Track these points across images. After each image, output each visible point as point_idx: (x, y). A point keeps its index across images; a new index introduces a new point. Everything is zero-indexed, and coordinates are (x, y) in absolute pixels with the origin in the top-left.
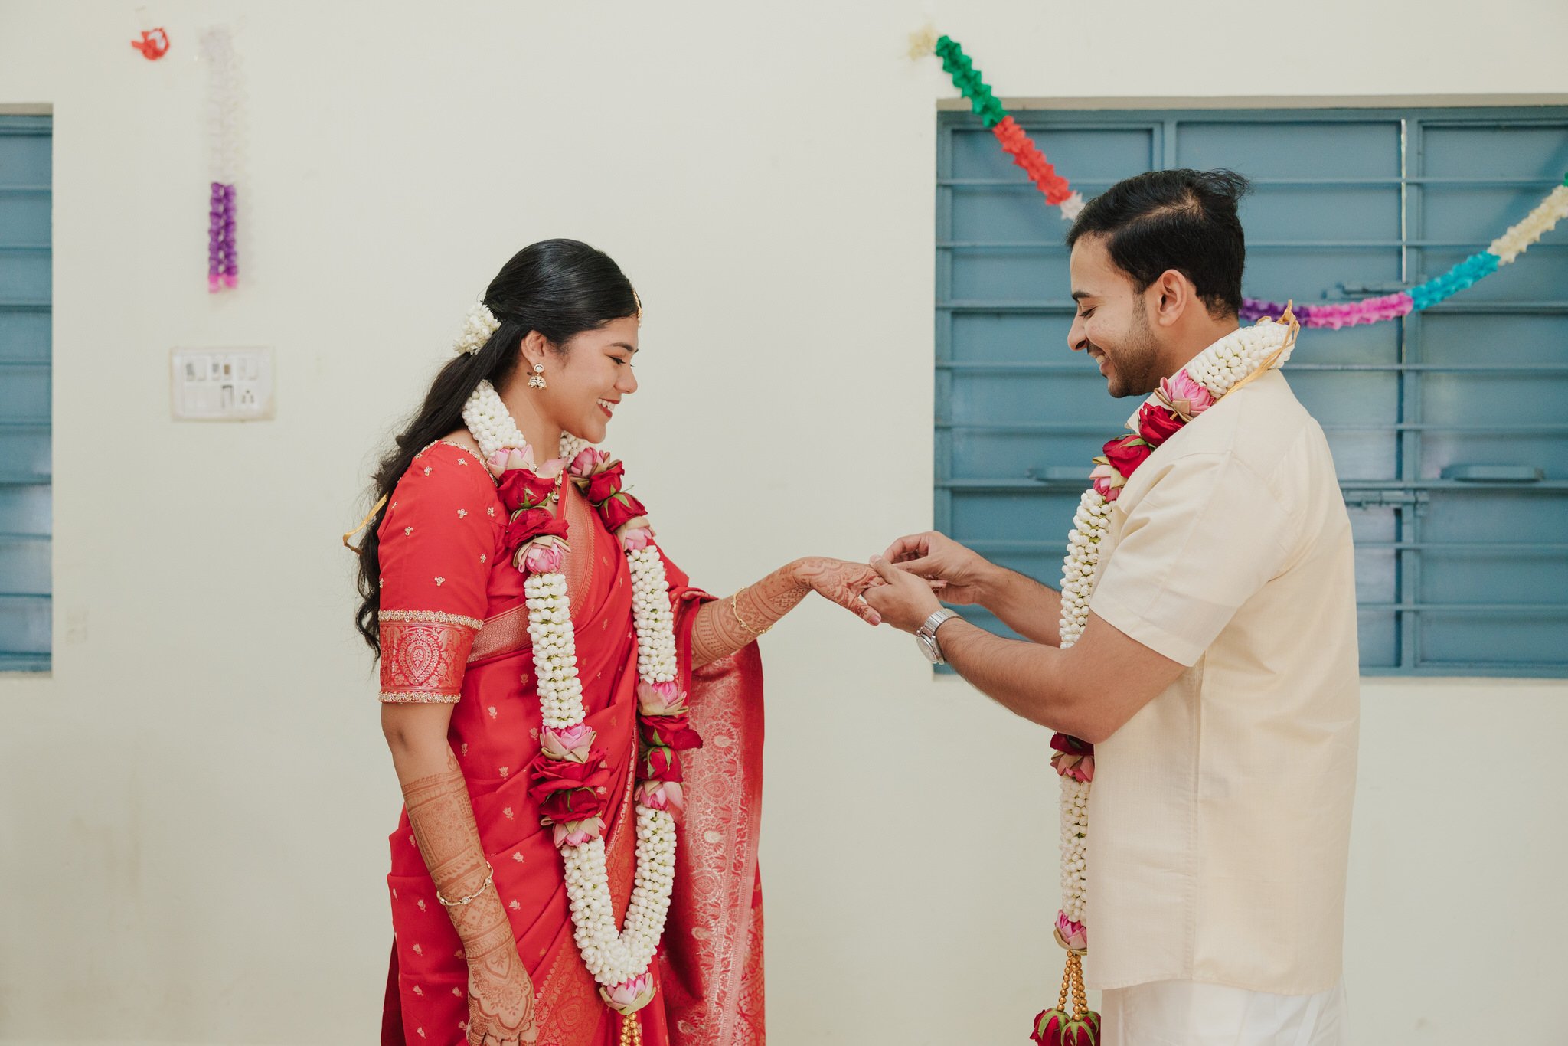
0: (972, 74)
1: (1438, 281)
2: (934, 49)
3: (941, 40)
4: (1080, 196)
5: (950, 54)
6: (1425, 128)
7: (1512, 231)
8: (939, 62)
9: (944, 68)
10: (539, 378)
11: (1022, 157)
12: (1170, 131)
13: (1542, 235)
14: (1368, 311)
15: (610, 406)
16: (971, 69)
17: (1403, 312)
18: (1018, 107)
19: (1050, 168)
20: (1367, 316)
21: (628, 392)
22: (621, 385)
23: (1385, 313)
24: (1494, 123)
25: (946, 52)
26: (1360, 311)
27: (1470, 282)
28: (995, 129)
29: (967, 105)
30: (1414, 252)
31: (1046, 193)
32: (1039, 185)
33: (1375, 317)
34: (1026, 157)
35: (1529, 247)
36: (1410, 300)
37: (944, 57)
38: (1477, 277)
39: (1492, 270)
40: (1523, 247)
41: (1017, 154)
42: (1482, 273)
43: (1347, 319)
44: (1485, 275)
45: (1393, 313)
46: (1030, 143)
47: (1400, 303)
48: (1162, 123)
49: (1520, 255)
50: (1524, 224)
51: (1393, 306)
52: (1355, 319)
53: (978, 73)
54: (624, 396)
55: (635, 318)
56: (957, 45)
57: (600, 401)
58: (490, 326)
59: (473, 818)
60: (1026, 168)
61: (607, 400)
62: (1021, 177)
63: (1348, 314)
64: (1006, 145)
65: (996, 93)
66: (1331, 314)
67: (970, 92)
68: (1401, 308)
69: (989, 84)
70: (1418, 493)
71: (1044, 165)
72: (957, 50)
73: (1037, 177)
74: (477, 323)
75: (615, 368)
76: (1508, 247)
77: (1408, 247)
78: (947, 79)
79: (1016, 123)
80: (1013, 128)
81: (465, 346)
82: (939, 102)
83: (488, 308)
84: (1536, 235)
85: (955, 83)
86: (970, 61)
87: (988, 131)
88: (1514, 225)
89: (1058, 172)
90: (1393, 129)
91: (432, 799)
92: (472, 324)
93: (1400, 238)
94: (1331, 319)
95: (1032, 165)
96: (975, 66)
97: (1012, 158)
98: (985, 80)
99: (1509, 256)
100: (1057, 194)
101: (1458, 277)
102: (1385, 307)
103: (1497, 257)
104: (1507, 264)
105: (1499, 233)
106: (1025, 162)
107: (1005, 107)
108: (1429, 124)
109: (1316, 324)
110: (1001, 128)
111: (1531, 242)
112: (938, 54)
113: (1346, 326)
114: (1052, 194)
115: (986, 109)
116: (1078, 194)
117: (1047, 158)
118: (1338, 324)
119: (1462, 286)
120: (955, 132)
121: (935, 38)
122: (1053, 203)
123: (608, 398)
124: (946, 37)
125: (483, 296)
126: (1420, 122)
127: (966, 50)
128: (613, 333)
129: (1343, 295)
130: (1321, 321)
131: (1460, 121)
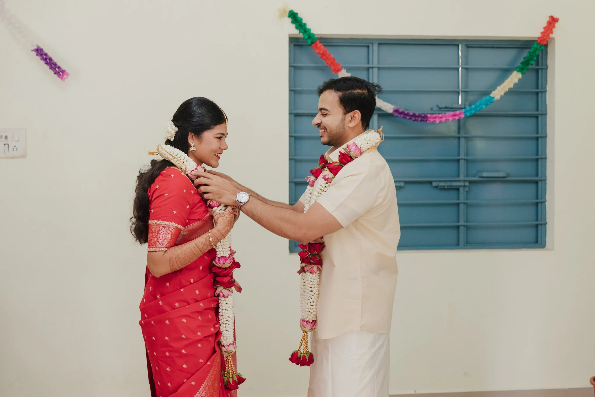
0: (303, 25)
1: (473, 106)
2: (287, 15)
3: (290, 12)
4: (345, 70)
5: (294, 17)
6: (468, 47)
7: (499, 88)
8: (290, 20)
9: (292, 22)
10: (193, 147)
11: (323, 55)
12: (376, 47)
13: (509, 89)
14: (449, 117)
15: (219, 155)
16: (302, 23)
17: (461, 117)
18: (319, 37)
19: (334, 59)
20: (448, 118)
21: (225, 150)
22: (222, 147)
23: (454, 117)
24: (492, 46)
25: (292, 16)
26: (446, 116)
27: (484, 107)
28: (313, 45)
29: (301, 35)
30: (464, 93)
31: (332, 69)
32: (330, 66)
33: (451, 119)
34: (325, 55)
35: (505, 94)
36: (463, 113)
37: (292, 18)
38: (486, 105)
39: (492, 102)
40: (502, 93)
41: (322, 54)
42: (488, 103)
43: (441, 119)
44: (490, 104)
45: (457, 118)
46: (326, 50)
47: (460, 114)
48: (372, 44)
49: (502, 97)
50: (503, 85)
51: (457, 115)
52: (444, 119)
53: (305, 24)
54: (223, 151)
55: (225, 123)
56: (297, 14)
57: (215, 154)
58: (174, 130)
59: (182, 245)
60: (325, 60)
61: (217, 154)
62: (324, 63)
63: (441, 118)
64: (317, 51)
65: (312, 31)
66: (435, 118)
67: (303, 31)
68: (460, 116)
69: (310, 28)
70: (465, 182)
71: (332, 58)
72: (297, 15)
73: (329, 63)
74: (170, 129)
75: (219, 142)
76: (498, 94)
77: (462, 91)
78: (294, 26)
79: (320, 42)
80: (319, 45)
81: (167, 137)
82: (289, 35)
83: (173, 124)
84: (507, 89)
85: (296, 28)
86: (302, 19)
87: (310, 45)
88: (499, 85)
89: (337, 61)
90: (456, 47)
91: (176, 261)
92: (168, 130)
93: (459, 88)
94: (435, 119)
95: (327, 58)
96: (304, 21)
97: (319, 56)
98: (308, 27)
99: (497, 97)
100: (337, 69)
101: (480, 105)
102: (455, 115)
103: (494, 98)
104: (497, 100)
105: (494, 88)
106: (325, 57)
107: (316, 36)
108: (469, 46)
109: (430, 121)
110: (315, 44)
111: (505, 92)
112: (289, 17)
113: (441, 122)
114: (335, 69)
115: (309, 37)
116: (344, 69)
117: (332, 56)
118: (438, 121)
119: (482, 108)
120: (295, 45)
121: (288, 11)
122: (336, 72)
123: (218, 153)
124: (292, 10)
125: (172, 119)
126: (466, 45)
127: (300, 15)
128: (217, 130)
129: (439, 109)
130: (432, 120)
131: (480, 45)
